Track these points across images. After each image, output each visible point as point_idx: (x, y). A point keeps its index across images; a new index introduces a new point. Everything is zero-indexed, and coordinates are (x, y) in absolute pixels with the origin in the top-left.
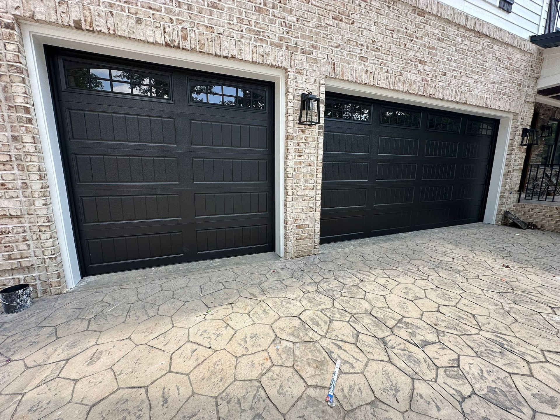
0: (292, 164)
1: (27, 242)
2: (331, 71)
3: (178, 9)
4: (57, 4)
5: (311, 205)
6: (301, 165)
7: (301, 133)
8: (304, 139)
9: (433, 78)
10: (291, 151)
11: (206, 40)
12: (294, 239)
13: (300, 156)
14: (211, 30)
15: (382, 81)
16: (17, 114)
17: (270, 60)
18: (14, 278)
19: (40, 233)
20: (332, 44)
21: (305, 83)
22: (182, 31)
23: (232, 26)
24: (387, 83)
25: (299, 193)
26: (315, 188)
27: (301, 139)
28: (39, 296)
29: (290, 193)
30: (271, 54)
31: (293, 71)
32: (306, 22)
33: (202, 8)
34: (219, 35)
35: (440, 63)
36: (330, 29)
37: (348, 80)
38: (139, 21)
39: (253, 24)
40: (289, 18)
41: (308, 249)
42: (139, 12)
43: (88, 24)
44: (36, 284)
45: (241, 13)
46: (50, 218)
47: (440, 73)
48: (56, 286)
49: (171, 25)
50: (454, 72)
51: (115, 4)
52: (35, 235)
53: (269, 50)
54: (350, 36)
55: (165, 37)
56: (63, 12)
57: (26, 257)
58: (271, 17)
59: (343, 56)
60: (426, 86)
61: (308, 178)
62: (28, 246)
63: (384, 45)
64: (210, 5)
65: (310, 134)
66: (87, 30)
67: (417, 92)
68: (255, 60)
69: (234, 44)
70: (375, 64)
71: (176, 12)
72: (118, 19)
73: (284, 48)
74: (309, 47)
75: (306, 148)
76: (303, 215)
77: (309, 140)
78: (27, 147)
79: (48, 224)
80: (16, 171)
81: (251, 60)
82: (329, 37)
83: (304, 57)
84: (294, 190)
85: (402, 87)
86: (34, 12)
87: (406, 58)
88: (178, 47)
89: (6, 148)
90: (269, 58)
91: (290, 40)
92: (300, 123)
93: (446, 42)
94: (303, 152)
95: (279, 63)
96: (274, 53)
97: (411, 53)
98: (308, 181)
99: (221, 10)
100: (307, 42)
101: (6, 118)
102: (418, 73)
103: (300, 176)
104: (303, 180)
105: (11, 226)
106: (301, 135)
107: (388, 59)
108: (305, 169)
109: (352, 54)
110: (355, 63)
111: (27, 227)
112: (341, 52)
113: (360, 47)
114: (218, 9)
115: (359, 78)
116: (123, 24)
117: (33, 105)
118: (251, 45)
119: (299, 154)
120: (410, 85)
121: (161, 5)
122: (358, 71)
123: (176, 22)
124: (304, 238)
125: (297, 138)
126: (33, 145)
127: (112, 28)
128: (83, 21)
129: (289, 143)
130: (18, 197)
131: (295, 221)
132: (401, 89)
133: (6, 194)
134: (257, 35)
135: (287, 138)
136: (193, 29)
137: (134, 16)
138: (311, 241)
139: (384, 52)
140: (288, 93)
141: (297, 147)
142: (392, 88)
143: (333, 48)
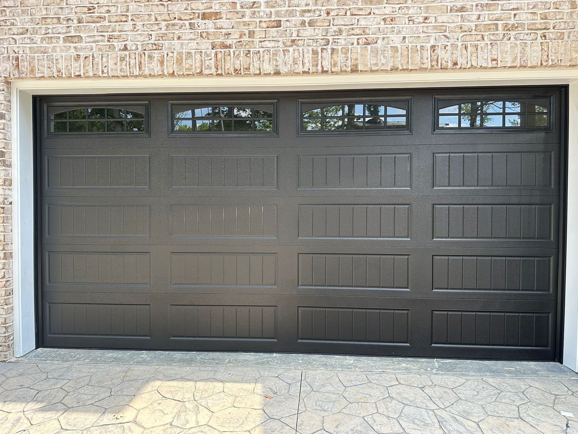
2: (12, 69)
9: (246, 39)
15: (111, 65)
20: (15, 31)
24: (124, 67)
35: (260, 7)
36: (10, 12)
37: (43, 77)
47: (264, 25)
50: (307, 15)
54: (44, 12)
59: (35, 43)
60: (219, 56)
63: (113, 9)
67: (198, 71)
70: (98, 41)
82: (8, 24)
85: (159, 67)
87: (167, 18)
102: (201, 36)
107: (126, 29)
109: (51, 37)
110: (58, 50)
112: (30, 38)
113: (65, 23)
115: (63, 71)
120: (179, 61)
122: (60, 60)
132: (157, 70)
139: (113, 20)
142: (136, 73)
143: (14, 37)
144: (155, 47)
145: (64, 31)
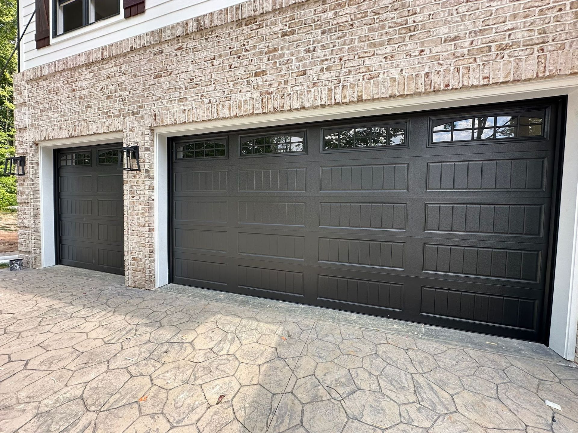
0: (127, 204)
1: (29, 240)
2: (153, 121)
5: (143, 241)
6: (134, 204)
7: (133, 178)
8: (135, 183)
9: (282, 86)
10: (126, 193)
12: (131, 270)
13: (133, 197)
15: (202, 114)
17: (112, 129)
20: (154, 99)
24: (208, 114)
25: (134, 229)
26: (145, 226)
30: (112, 124)
31: (126, 131)
32: (134, 92)
35: (292, 62)
36: (152, 88)
40: (124, 94)
41: (142, 282)
44: (30, 261)
47: (294, 75)
50: (325, 63)
53: (111, 122)
54: (168, 85)
55: (69, 133)
58: (114, 99)
59: (164, 105)
60: (264, 100)
61: (140, 216)
63: (203, 78)
65: (139, 178)
67: (251, 112)
69: (94, 125)
70: (195, 100)
72: (55, 131)
73: (121, 116)
74: (137, 109)
75: (137, 189)
76: (137, 249)
77: (139, 183)
81: (102, 132)
82: (151, 95)
83: (134, 117)
84: (129, 226)
85: (228, 112)
87: (234, 79)
91: (125, 109)
93: (300, 31)
94: (135, 193)
95: (117, 128)
97: (240, 72)
98: (140, 219)
99: (91, 107)
100: (136, 105)
102: (254, 88)
103: (133, 214)
104: (135, 217)
106: (134, 180)
107: (210, 90)
108: (137, 208)
109: (172, 100)
110: (175, 107)
111: (30, 233)
112: (161, 102)
113: (178, 90)
115: (177, 120)
117: (38, 178)
118: (102, 122)
119: (132, 195)
120: (240, 107)
121: (69, 117)
122: (176, 114)
123: (73, 123)
124: (138, 270)
125: (130, 182)
129: (125, 187)
130: (28, 218)
131: (131, 253)
132: (227, 114)
134: (106, 114)
139: (203, 85)
141: (131, 189)
142: (215, 117)
143: (154, 102)
144: (226, 99)
145: (178, 96)
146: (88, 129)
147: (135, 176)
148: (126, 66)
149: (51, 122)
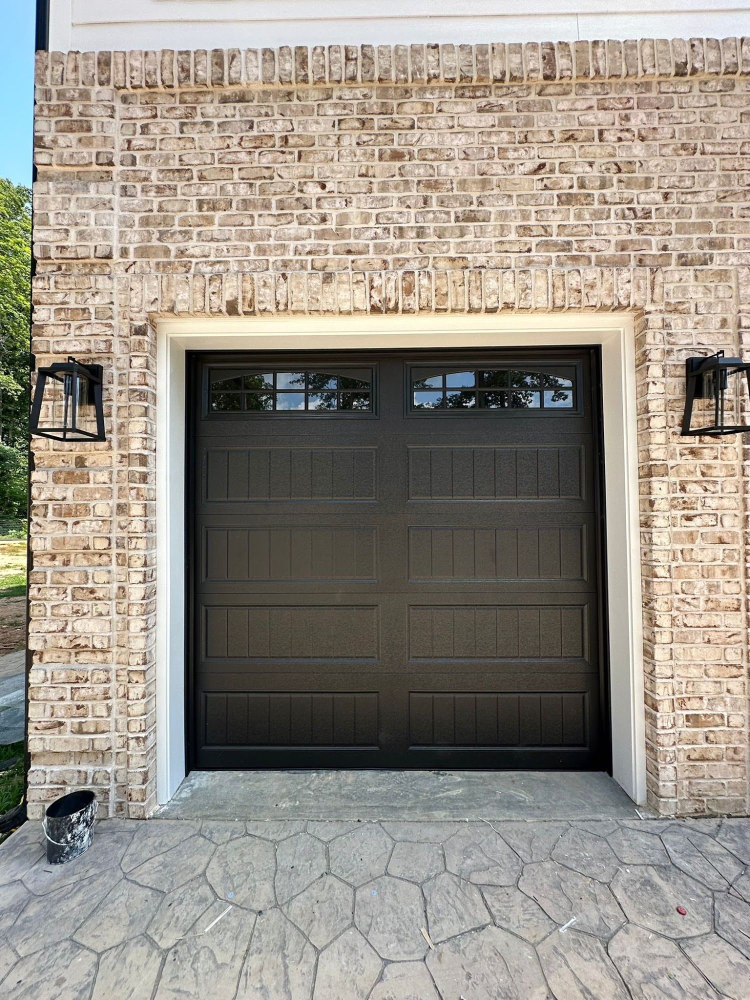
0: (665, 540)
1: (108, 701)
3: (399, 241)
4: (207, 283)
5: (732, 657)
6: (693, 541)
7: (690, 457)
8: (699, 473)
10: (661, 505)
11: (450, 284)
12: (682, 757)
13: (689, 518)
14: (461, 263)
16: (130, 469)
18: (79, 772)
19: (129, 685)
21: (694, 332)
22: (404, 279)
23: (507, 247)
25: (690, 621)
26: (743, 608)
27: (690, 473)
28: (111, 815)
29: (664, 620)
30: (599, 284)
31: (661, 311)
32: (689, 196)
33: (445, 229)
34: (477, 270)
38: (328, 278)
39: (555, 230)
40: (642, 198)
41: (727, 795)
42: (329, 264)
43: (246, 304)
44: (109, 790)
45: (525, 216)
46: (148, 657)
48: (137, 801)
49: (383, 272)
51: (291, 261)
52: (122, 687)
53: (595, 276)
55: (371, 297)
56: (213, 293)
57: (103, 732)
58: (596, 206)
61: (719, 578)
62: (109, 709)
64: (461, 219)
65: (716, 458)
66: (245, 313)
68: (559, 303)
69: (511, 280)
71: (395, 247)
72: (294, 284)
73: (633, 263)
74: (701, 247)
75: (708, 494)
76: (707, 688)
77: (715, 472)
78: (134, 524)
79: (143, 668)
80: (114, 567)
81: (550, 305)
83: (690, 272)
84: (675, 613)
86: (175, 302)
88: (395, 310)
89: (106, 527)
90: (595, 292)
91: (649, 243)
92: (685, 432)
94: (699, 506)
95: (621, 299)
96: (607, 280)
98: (718, 587)
99: (484, 221)
100: (695, 236)
101: (115, 476)
103: (692, 572)
104: (701, 584)
105: (93, 667)
106: (690, 462)
108: (706, 553)
111: (114, 671)
114: (479, 221)
116: (300, 292)
117: (155, 450)
118: (550, 275)
119: (686, 512)
121: (367, 242)
123: (394, 265)
124: (713, 756)
125: (677, 471)
126: (143, 519)
127: (282, 301)
128: (240, 300)
129: (655, 485)
130: (108, 614)
131: (682, 701)
133: (94, 608)
134: (563, 250)
135: (648, 472)
136: (426, 270)
137: (320, 273)
138: (738, 769)
140: (647, 363)
141: (679, 494)
146: (479, 288)
147: (693, 452)
148: (649, 115)
149: (261, 250)
